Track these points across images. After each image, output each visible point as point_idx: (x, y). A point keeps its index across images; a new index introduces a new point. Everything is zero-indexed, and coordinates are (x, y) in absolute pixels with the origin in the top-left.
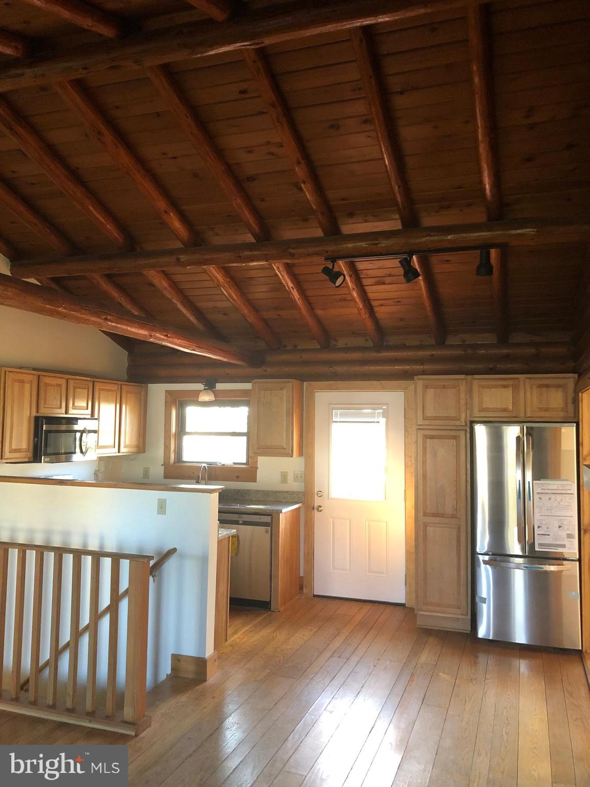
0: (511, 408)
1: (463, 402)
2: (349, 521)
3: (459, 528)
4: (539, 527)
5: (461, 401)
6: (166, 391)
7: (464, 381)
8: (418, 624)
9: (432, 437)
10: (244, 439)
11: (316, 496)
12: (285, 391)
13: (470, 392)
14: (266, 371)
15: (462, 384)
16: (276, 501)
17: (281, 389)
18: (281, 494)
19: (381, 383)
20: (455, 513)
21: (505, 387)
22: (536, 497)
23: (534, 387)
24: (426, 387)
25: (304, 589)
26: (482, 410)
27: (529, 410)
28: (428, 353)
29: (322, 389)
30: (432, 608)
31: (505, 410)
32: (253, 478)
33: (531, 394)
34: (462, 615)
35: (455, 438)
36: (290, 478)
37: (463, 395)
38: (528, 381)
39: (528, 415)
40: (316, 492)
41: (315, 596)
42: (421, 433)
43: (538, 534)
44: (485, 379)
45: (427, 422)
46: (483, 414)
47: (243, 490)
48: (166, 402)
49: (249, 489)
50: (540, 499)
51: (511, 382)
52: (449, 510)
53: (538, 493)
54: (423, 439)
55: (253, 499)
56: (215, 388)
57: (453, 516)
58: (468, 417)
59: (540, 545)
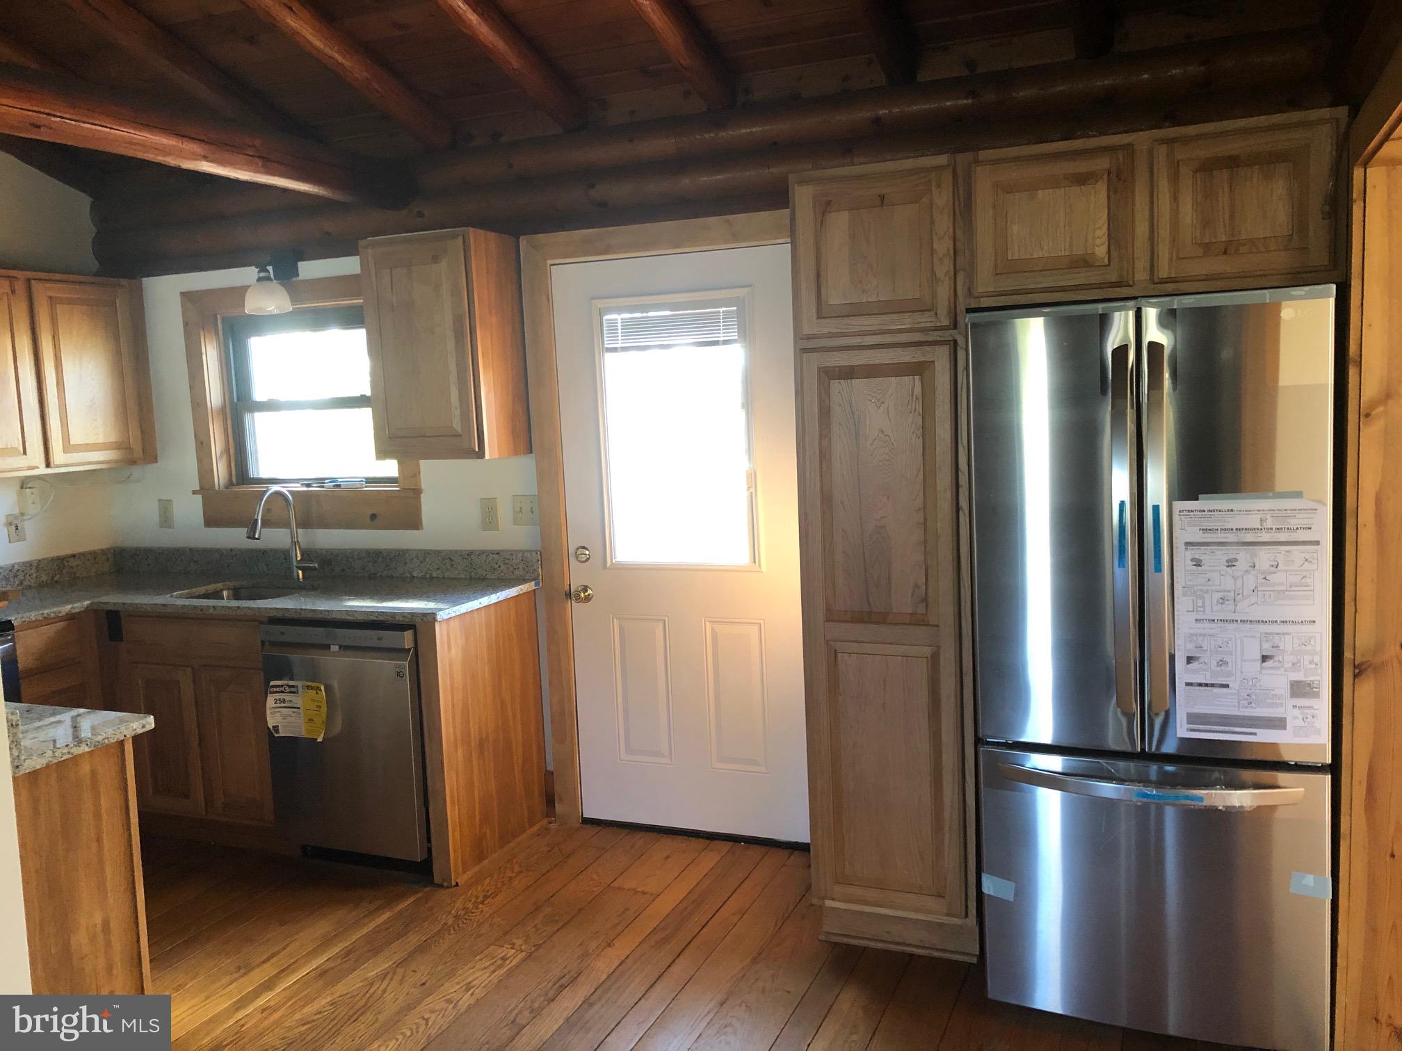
0: (1101, 251)
1: (943, 246)
2: (661, 625)
3: (935, 659)
4: (1190, 660)
5: (935, 246)
6: (183, 294)
7: (947, 177)
8: (826, 928)
9: (849, 373)
10: (366, 414)
11: (572, 559)
12: (444, 264)
13: (964, 210)
14: (420, 214)
15: (939, 186)
16: (471, 579)
17: (436, 259)
18: (484, 557)
19: (727, 221)
20: (921, 609)
21: (1081, 180)
22: (1184, 558)
23: (1185, 171)
24: (824, 207)
25: (556, 805)
26: (1006, 268)
27: (1164, 252)
28: (863, 114)
29: (569, 253)
30: (858, 892)
31: (1084, 262)
32: (412, 520)
33: (1175, 199)
34: (947, 915)
35: (919, 369)
36: (504, 513)
37: (943, 223)
38: (1163, 150)
39: (1163, 272)
40: (572, 549)
41: (587, 821)
42: (814, 362)
43: (1188, 684)
44: (1016, 159)
45: (831, 326)
46: (1008, 284)
47: (389, 551)
48: (186, 325)
49: (405, 547)
50: (1198, 563)
51: (1103, 163)
52: (903, 602)
53: (1187, 544)
54: (820, 383)
55: (415, 574)
56: (298, 275)
57: (918, 621)
58: (961, 299)
59: (1194, 719)
